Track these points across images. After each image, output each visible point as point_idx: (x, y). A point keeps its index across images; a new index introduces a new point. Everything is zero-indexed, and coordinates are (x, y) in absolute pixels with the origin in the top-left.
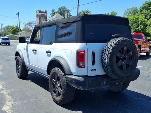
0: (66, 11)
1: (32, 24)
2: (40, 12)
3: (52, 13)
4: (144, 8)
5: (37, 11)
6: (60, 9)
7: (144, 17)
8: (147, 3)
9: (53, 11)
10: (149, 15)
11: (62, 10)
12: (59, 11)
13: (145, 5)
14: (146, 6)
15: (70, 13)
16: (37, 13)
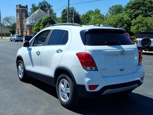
0: (47, 6)
1: (10, 20)
2: (20, 6)
3: (32, 7)
4: (128, 7)
5: (17, 6)
6: (40, 4)
7: (129, 17)
8: (131, 2)
9: (33, 5)
10: (133, 14)
11: (43, 5)
12: (40, 6)
13: (129, 4)
14: (131, 5)
15: (52, 8)
16: (16, 7)
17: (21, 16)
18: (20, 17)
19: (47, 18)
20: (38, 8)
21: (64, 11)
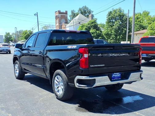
0: (88, 11)
2: (60, 12)
3: (71, 14)
5: (56, 12)
6: (80, 10)
9: (72, 12)
11: (83, 11)
12: (80, 12)
16: (56, 14)
17: (61, 23)
18: (59, 24)
19: (89, 23)
20: (77, 15)
21: (110, 13)
